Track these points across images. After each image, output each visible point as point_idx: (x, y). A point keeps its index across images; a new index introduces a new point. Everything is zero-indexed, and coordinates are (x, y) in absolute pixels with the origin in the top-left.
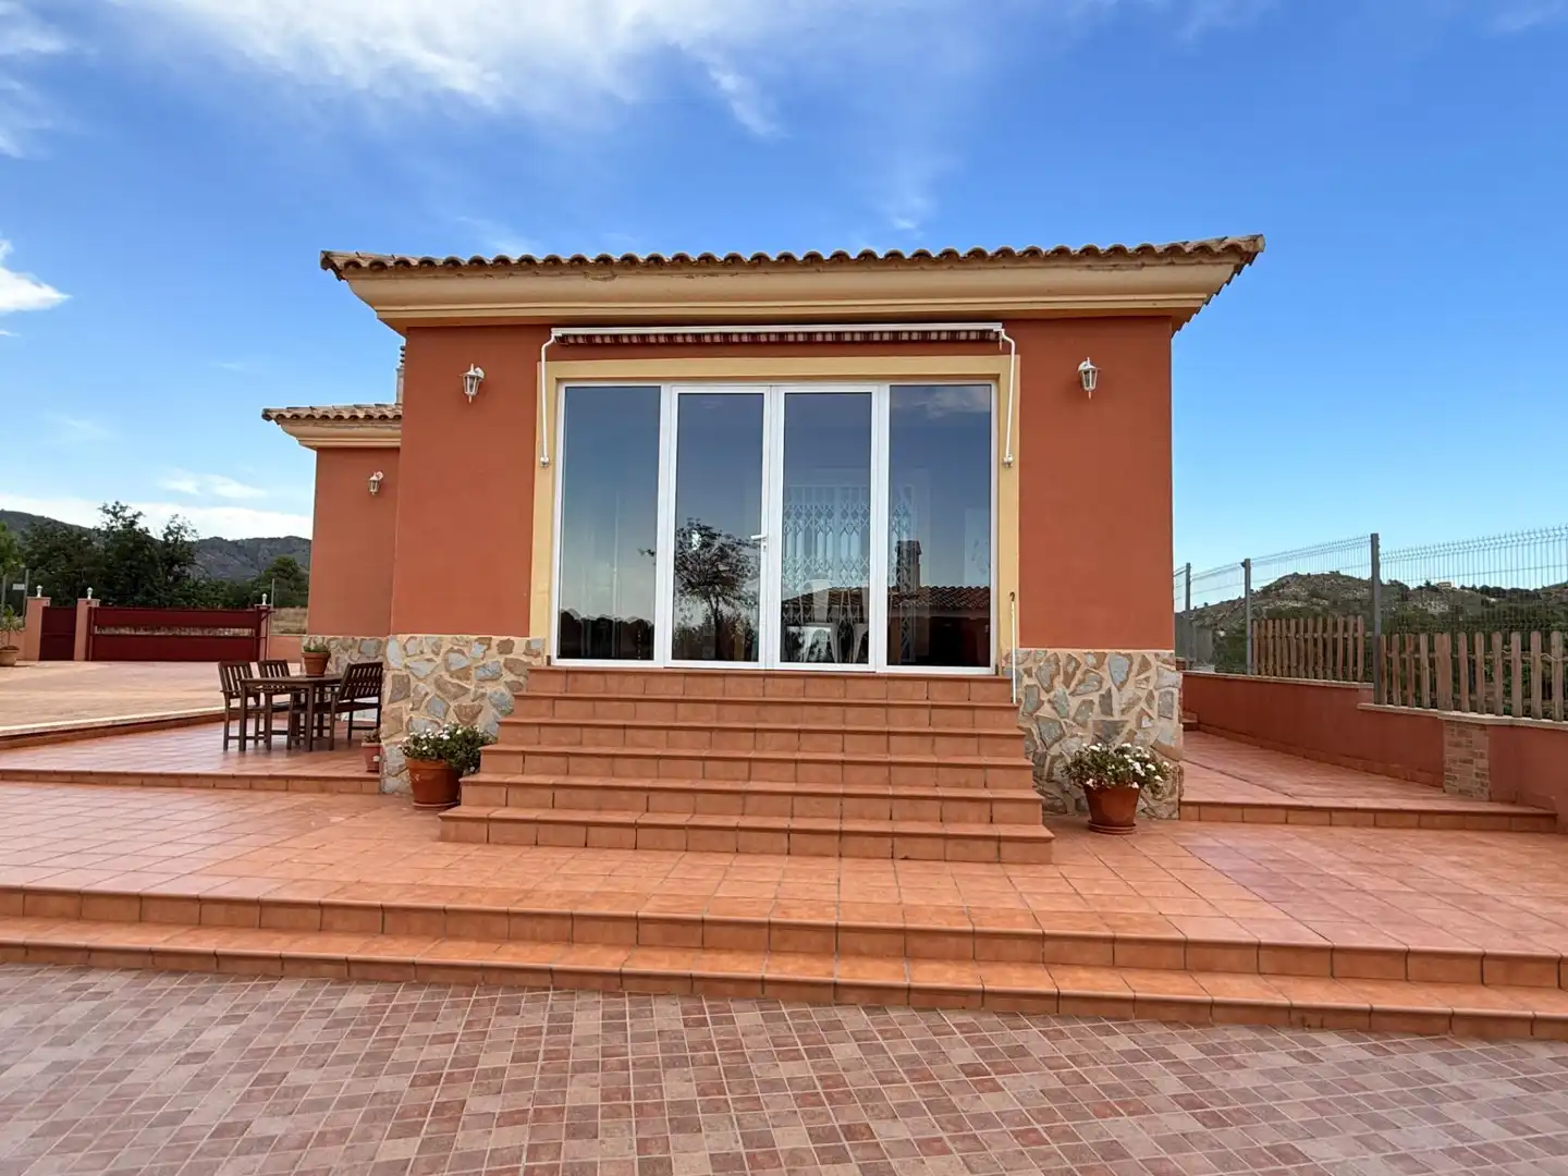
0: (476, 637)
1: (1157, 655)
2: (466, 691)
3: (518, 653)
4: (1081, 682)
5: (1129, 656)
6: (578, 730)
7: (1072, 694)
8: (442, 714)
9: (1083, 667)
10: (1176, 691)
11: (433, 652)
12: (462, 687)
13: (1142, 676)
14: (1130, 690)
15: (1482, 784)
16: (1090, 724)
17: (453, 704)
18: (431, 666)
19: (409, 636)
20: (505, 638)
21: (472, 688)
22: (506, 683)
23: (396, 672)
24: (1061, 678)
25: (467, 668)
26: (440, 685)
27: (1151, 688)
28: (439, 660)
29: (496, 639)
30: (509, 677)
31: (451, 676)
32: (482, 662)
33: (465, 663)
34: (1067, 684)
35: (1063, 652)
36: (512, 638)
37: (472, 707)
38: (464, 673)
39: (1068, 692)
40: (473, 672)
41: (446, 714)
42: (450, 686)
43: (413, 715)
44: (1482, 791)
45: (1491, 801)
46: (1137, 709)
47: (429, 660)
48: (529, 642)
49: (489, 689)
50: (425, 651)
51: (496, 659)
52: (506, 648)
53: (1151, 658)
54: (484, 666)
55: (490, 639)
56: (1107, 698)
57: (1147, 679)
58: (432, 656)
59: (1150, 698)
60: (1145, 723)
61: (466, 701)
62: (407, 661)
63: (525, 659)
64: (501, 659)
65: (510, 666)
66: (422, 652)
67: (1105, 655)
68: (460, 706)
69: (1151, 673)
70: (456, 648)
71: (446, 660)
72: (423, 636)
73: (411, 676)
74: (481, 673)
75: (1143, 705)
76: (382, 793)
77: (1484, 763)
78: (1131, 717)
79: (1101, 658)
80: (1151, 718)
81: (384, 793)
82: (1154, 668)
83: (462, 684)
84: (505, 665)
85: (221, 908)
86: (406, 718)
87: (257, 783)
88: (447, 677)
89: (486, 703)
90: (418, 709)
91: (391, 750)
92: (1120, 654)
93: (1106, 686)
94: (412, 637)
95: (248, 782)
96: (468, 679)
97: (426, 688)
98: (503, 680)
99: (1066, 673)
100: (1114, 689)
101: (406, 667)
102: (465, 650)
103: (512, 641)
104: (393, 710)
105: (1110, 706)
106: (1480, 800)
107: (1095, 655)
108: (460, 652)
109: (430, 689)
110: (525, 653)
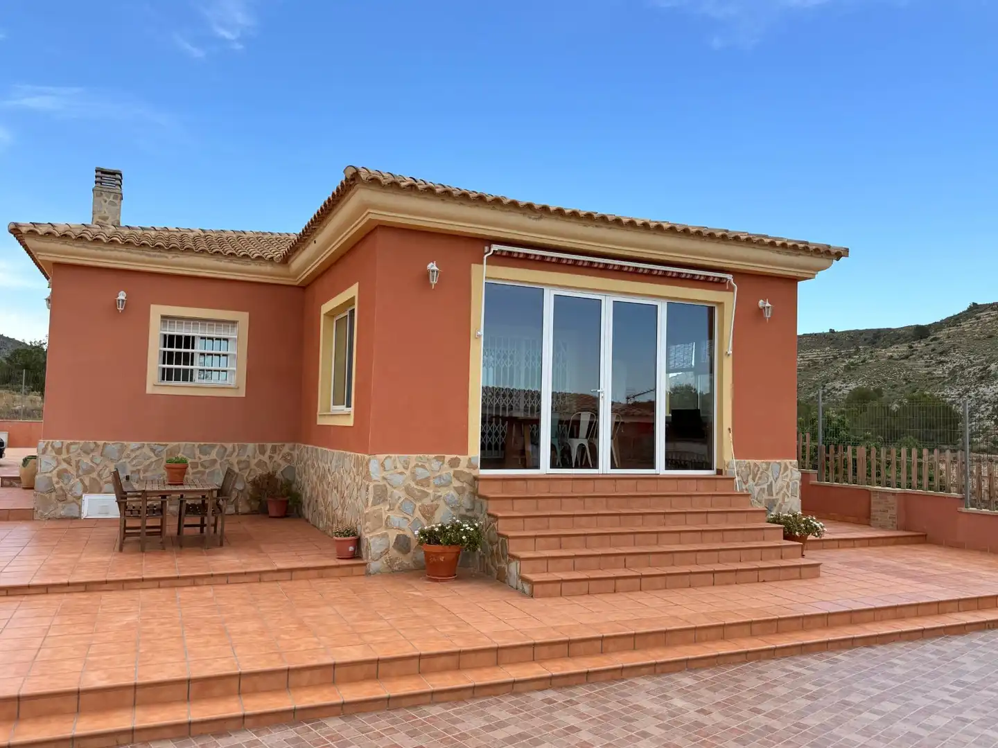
0: (434, 456)
1: (791, 463)
2: (427, 494)
3: (463, 467)
4: (760, 478)
5: (779, 464)
6: (546, 519)
7: (756, 485)
8: (411, 512)
9: (761, 470)
10: (798, 482)
11: (404, 467)
12: (424, 491)
13: (785, 474)
14: (780, 482)
15: (893, 522)
16: (763, 502)
17: (418, 504)
18: (401, 478)
19: (387, 455)
20: (454, 456)
21: (431, 491)
22: (455, 488)
23: (377, 483)
24: (751, 477)
25: (428, 478)
26: (408, 490)
27: (788, 480)
28: (408, 473)
29: (448, 457)
30: (456, 484)
31: (417, 484)
32: (439, 474)
33: (428, 474)
34: (754, 480)
35: (752, 461)
36: (458, 456)
37: (431, 506)
38: (425, 482)
39: (754, 484)
40: (432, 481)
41: (413, 512)
42: (416, 492)
43: (389, 514)
44: (892, 525)
45: (898, 530)
46: (782, 492)
47: (401, 473)
48: (470, 459)
49: (443, 492)
50: (398, 466)
51: (447, 471)
52: (455, 463)
53: (788, 464)
54: (440, 477)
55: (444, 457)
56: (770, 486)
57: (787, 476)
58: (404, 470)
59: (788, 486)
60: (786, 500)
61: (427, 501)
62: (384, 474)
63: (467, 470)
64: (451, 471)
65: (457, 475)
66: (396, 468)
67: (770, 463)
68: (423, 505)
69: (788, 472)
70: (420, 464)
71: (413, 473)
72: (397, 455)
73: (388, 486)
74: (437, 482)
75: (785, 490)
76: (368, 574)
77: (894, 512)
78: (780, 497)
79: (768, 464)
80: (788, 497)
81: (370, 574)
82: (790, 470)
83: (425, 490)
84: (454, 475)
85: (546, 648)
86: (385, 517)
87: (265, 577)
88: (413, 484)
89: (441, 503)
90: (393, 510)
91: (375, 541)
92: (776, 462)
93: (770, 480)
94: (389, 457)
95: (258, 576)
96: (428, 486)
97: (399, 494)
98: (451, 486)
99: (753, 472)
100: (774, 482)
101: (384, 478)
102: (427, 465)
103: (459, 460)
104: (374, 512)
105: (772, 491)
106: (891, 530)
107: (766, 463)
108: (423, 467)
109: (403, 495)
110: (467, 467)
